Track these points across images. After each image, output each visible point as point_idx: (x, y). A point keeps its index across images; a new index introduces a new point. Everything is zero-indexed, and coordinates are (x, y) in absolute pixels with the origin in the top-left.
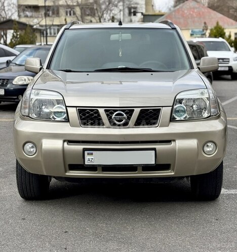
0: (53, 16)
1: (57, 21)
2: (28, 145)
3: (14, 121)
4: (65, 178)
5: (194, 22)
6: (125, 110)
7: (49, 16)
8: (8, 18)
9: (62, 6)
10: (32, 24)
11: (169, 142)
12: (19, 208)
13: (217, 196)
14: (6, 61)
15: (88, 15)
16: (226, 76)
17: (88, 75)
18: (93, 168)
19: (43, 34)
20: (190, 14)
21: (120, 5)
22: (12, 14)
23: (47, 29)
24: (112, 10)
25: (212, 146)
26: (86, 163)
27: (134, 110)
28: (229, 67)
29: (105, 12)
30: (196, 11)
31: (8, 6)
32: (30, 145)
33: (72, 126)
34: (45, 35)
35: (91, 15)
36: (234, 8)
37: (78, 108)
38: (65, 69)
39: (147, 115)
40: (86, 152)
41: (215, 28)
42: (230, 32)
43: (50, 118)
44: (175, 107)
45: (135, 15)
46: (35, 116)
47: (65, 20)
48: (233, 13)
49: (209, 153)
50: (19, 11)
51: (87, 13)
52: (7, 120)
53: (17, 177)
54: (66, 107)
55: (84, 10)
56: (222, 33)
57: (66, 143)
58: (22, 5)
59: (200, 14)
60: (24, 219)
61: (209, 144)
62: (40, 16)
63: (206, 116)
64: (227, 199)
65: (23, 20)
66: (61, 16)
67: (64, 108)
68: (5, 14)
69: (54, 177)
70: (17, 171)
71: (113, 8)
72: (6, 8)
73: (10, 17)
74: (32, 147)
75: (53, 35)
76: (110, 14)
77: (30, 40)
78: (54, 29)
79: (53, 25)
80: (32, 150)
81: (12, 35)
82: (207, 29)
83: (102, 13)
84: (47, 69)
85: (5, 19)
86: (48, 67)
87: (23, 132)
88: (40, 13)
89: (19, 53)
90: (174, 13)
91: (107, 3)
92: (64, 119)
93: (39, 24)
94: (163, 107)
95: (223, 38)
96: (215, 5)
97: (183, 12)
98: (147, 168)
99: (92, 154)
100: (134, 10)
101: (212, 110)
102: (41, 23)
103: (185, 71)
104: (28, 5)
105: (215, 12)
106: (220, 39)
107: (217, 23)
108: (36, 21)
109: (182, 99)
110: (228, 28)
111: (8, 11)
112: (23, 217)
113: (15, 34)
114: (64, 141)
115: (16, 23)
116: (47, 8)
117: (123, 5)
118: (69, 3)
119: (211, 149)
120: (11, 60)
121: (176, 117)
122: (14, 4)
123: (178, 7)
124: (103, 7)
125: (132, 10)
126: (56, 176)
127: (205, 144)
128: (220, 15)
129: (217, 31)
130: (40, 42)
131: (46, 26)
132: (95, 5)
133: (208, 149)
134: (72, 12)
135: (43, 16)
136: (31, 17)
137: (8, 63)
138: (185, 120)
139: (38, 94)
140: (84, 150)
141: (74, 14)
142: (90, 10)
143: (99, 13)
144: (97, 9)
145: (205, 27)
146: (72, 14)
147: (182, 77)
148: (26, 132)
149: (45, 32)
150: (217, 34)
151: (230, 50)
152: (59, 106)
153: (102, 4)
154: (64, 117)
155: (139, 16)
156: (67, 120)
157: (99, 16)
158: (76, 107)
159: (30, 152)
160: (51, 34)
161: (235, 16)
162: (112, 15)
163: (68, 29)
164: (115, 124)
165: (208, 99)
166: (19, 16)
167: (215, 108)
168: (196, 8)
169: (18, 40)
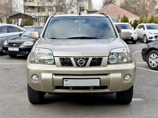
0: (42, 11)
1: (44, 14)
2: (34, 76)
3: (27, 64)
4: (53, 93)
5: (113, 15)
7: (40, 11)
8: (19, 12)
9: (46, 6)
10: (31, 15)
11: (106, 74)
12: (29, 108)
13: (130, 102)
14: (19, 34)
15: (60, 11)
16: (129, 42)
17: (64, 40)
18: (68, 88)
19: (37, 21)
20: (111, 11)
21: (76, 6)
22: (21, 11)
23: (39, 18)
24: (72, 8)
25: (129, 77)
26: (64, 86)
27: (89, 58)
28: (131, 37)
29: (68, 9)
30: (114, 9)
31: (19, 6)
32: (35, 76)
33: (57, 66)
34: (38, 21)
35: (61, 11)
36: (133, 8)
37: (60, 57)
38: (52, 38)
40: (64, 80)
41: (124, 18)
42: (131, 20)
43: (45, 63)
44: (110, 57)
45: (83, 11)
46: (38, 62)
47: (48, 13)
48: (132, 10)
49: (127, 80)
50: (24, 9)
51: (59, 10)
52: (20, 64)
53: (28, 93)
54: (54, 57)
55: (58, 9)
56: (127, 21)
57: (54, 75)
58: (26, 6)
59: (116, 11)
60: (32, 114)
61: (127, 76)
62: (35, 11)
63: (126, 61)
64: (135, 103)
65: (27, 13)
66: (46, 12)
67: (53, 57)
68: (17, 11)
69: (48, 93)
70: (28, 90)
71: (72, 7)
72: (18, 8)
73: (20, 12)
74: (36, 77)
75: (42, 21)
76: (71, 10)
77: (30, 23)
78: (42, 18)
79: (42, 16)
80: (36, 79)
81: (21, 21)
82: (119, 19)
83: (67, 10)
84: (42, 37)
85: (17, 13)
86: (43, 37)
87: (32, 69)
88: (35, 10)
89: (26, 30)
90: (103, 10)
91: (69, 5)
92: (52, 63)
93: (34, 15)
94: (103, 57)
95: (128, 22)
96: (124, 6)
97: (108, 9)
98: (95, 88)
99: (67, 81)
100: (83, 9)
101: (129, 58)
102: (36, 15)
103: (114, 39)
104: (29, 6)
105: (124, 10)
106: (127, 23)
107: (124, 16)
108: (34, 14)
109: (114, 53)
110: (130, 18)
111: (19, 9)
112: (32, 113)
113: (22, 20)
114: (53, 74)
115: (23, 15)
116: (39, 8)
117: (77, 6)
118: (50, 5)
119: (128, 78)
120: (22, 33)
121: (110, 62)
122: (22, 5)
123: (105, 7)
124: (67, 7)
125: (82, 9)
126: (48, 92)
127: (125, 76)
128: (126, 11)
129: (125, 19)
130: (36, 24)
131: (39, 16)
132: (63, 6)
133: (127, 78)
134: (51, 9)
135: (37, 11)
136: (31, 12)
137: (20, 35)
138: (115, 64)
139: (39, 50)
140: (63, 79)
141: (53, 10)
142: (60, 8)
143: (65, 10)
144: (64, 8)
145: (119, 17)
146: (51, 11)
147: (112, 41)
148: (33, 70)
149: (38, 20)
150: (124, 21)
151: (132, 29)
152: (50, 56)
153: (67, 5)
154: (53, 62)
155: (85, 11)
156: (54, 63)
157: (65, 12)
158: (59, 57)
159: (35, 80)
160: (41, 20)
161: (134, 12)
162: (71, 11)
163: (53, 17)
164: (79, 66)
165: (127, 53)
166: (25, 11)
167: (130, 57)
168: (114, 8)
169: (25, 23)
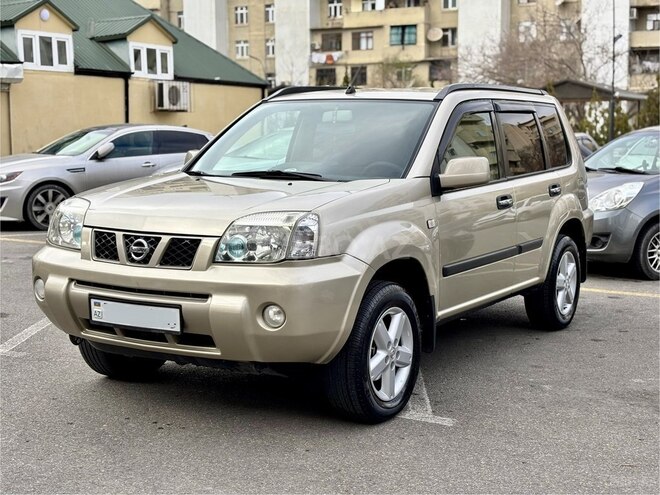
6: (150, 238)
11: (204, 297)
26: (94, 319)
27: (160, 238)
33: (83, 257)
37: (94, 230)
39: (180, 248)
40: (93, 301)
44: (229, 238)
49: (274, 325)
54: (84, 226)
57: (73, 284)
63: (277, 259)
94: (205, 236)
99: (99, 305)
114: (71, 280)
121: (232, 256)
140: (91, 296)
158: (93, 227)
164: (133, 261)
165: (292, 229)
